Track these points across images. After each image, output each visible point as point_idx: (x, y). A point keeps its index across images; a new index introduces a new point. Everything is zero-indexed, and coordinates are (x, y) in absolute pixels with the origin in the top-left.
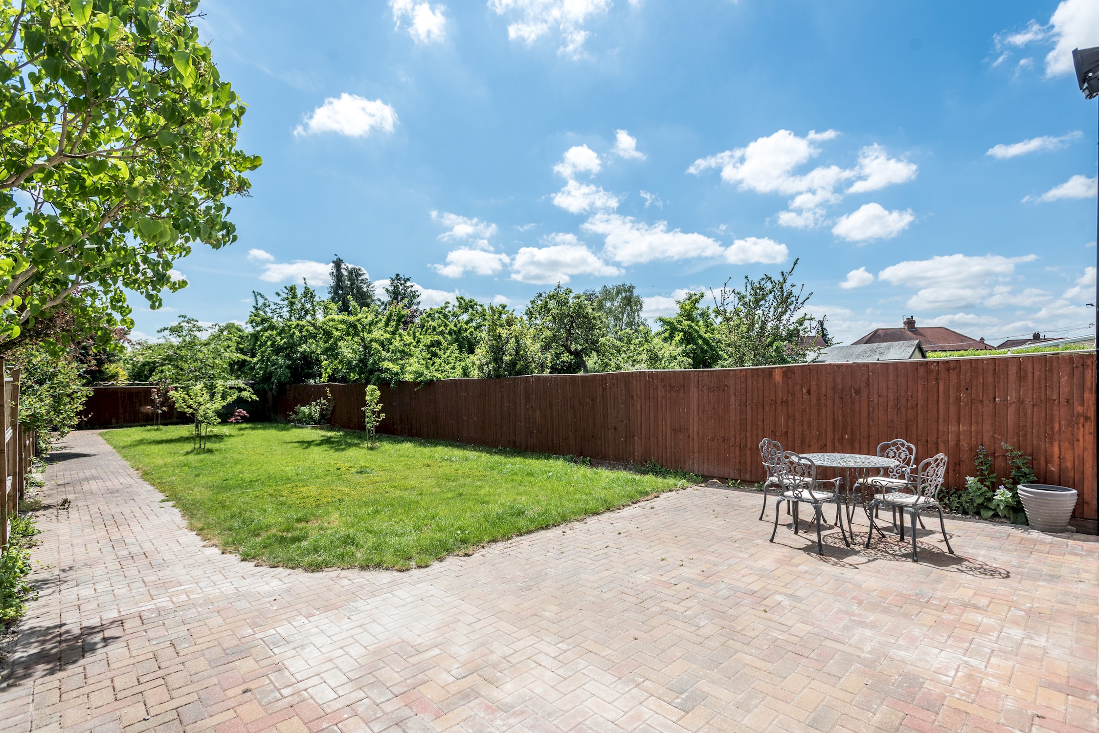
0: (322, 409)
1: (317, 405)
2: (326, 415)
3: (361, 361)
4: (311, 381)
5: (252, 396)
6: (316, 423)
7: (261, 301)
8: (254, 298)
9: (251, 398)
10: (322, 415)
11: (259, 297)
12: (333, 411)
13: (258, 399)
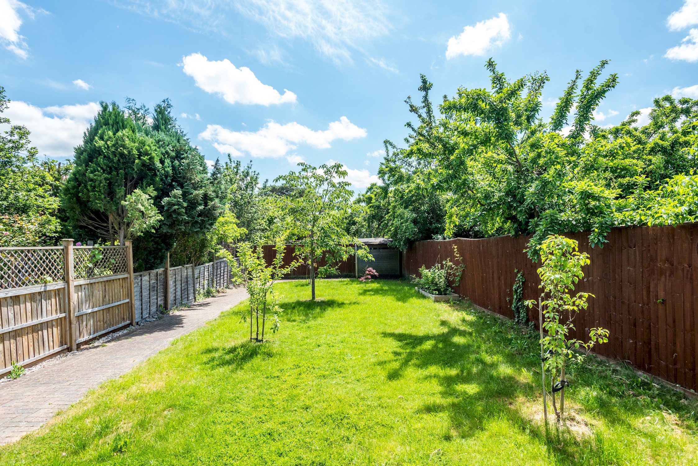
0: (449, 274)
1: (442, 268)
2: (453, 282)
3: (510, 192)
4: (439, 236)
5: (368, 255)
6: (440, 293)
7: (391, 151)
8: (385, 149)
9: (367, 257)
10: (449, 283)
11: (390, 147)
12: (462, 278)
13: (373, 259)
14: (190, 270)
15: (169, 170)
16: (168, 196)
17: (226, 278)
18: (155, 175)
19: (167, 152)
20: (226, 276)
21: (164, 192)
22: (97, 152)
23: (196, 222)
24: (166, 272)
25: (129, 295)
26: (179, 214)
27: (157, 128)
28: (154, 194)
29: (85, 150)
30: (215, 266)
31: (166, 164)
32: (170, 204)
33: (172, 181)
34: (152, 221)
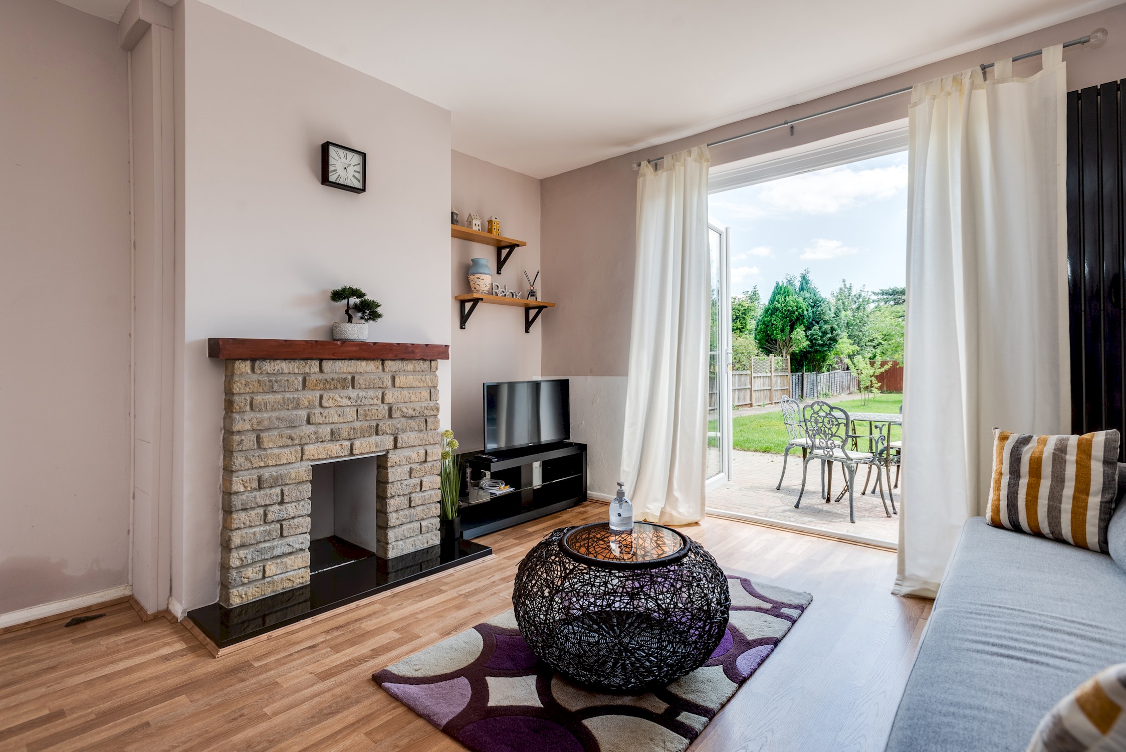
14: (815, 376)
15: (811, 314)
16: (811, 330)
17: (838, 387)
18: (804, 318)
19: (809, 304)
20: (838, 385)
21: (808, 328)
22: (777, 309)
23: (826, 344)
24: (802, 375)
25: (788, 385)
26: (817, 340)
27: (802, 289)
28: (804, 329)
29: (769, 308)
30: (831, 375)
31: (809, 311)
32: (813, 335)
33: (812, 320)
34: (805, 344)
